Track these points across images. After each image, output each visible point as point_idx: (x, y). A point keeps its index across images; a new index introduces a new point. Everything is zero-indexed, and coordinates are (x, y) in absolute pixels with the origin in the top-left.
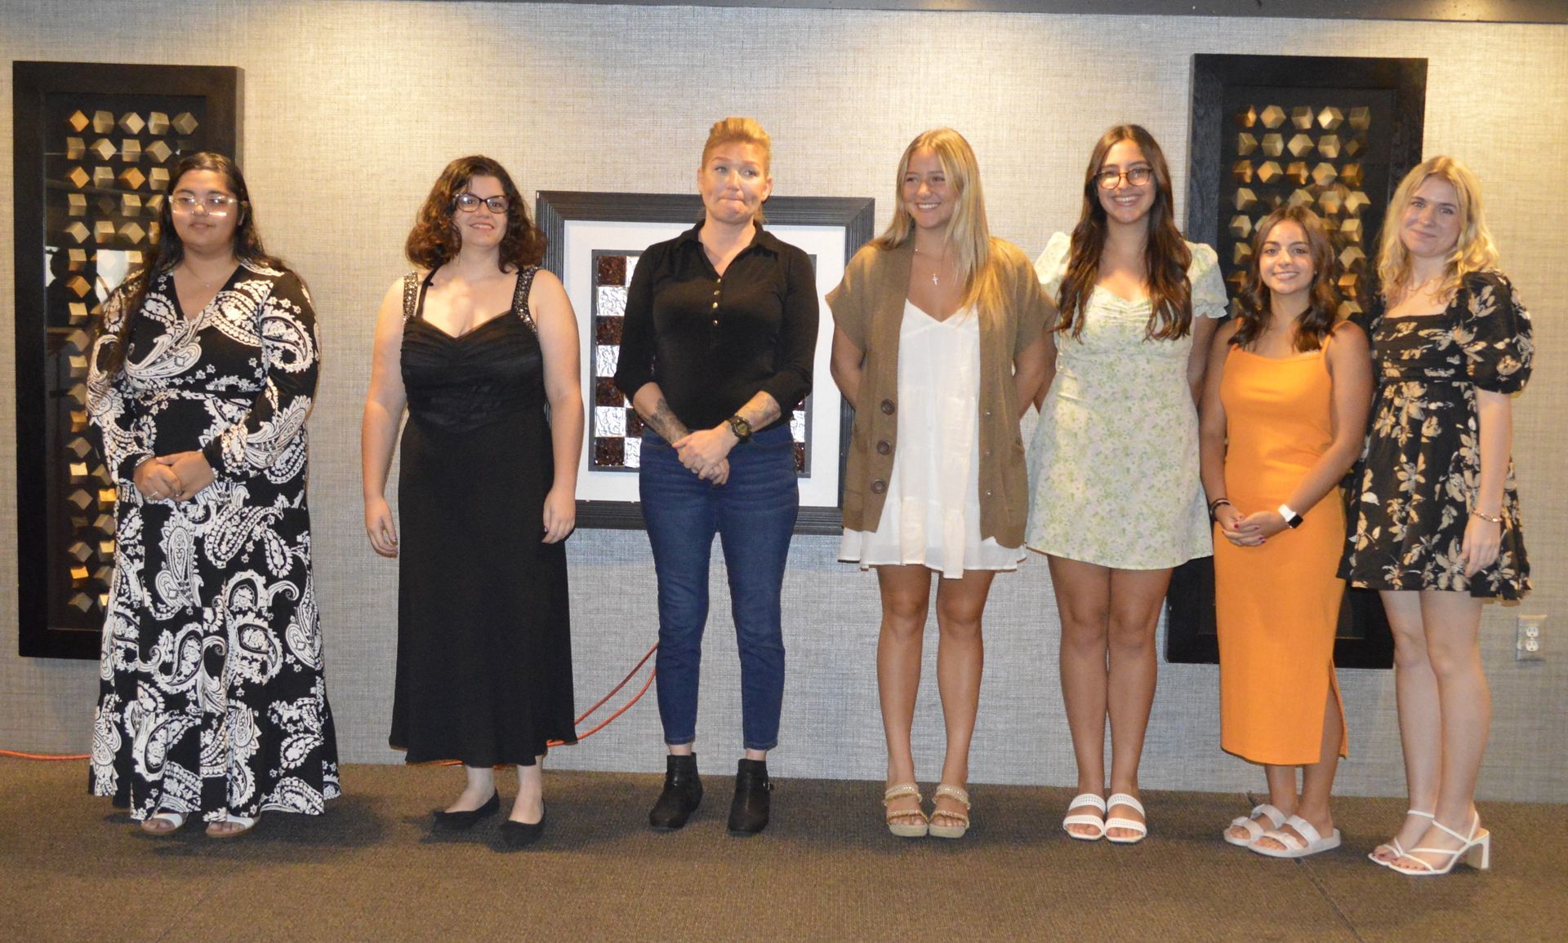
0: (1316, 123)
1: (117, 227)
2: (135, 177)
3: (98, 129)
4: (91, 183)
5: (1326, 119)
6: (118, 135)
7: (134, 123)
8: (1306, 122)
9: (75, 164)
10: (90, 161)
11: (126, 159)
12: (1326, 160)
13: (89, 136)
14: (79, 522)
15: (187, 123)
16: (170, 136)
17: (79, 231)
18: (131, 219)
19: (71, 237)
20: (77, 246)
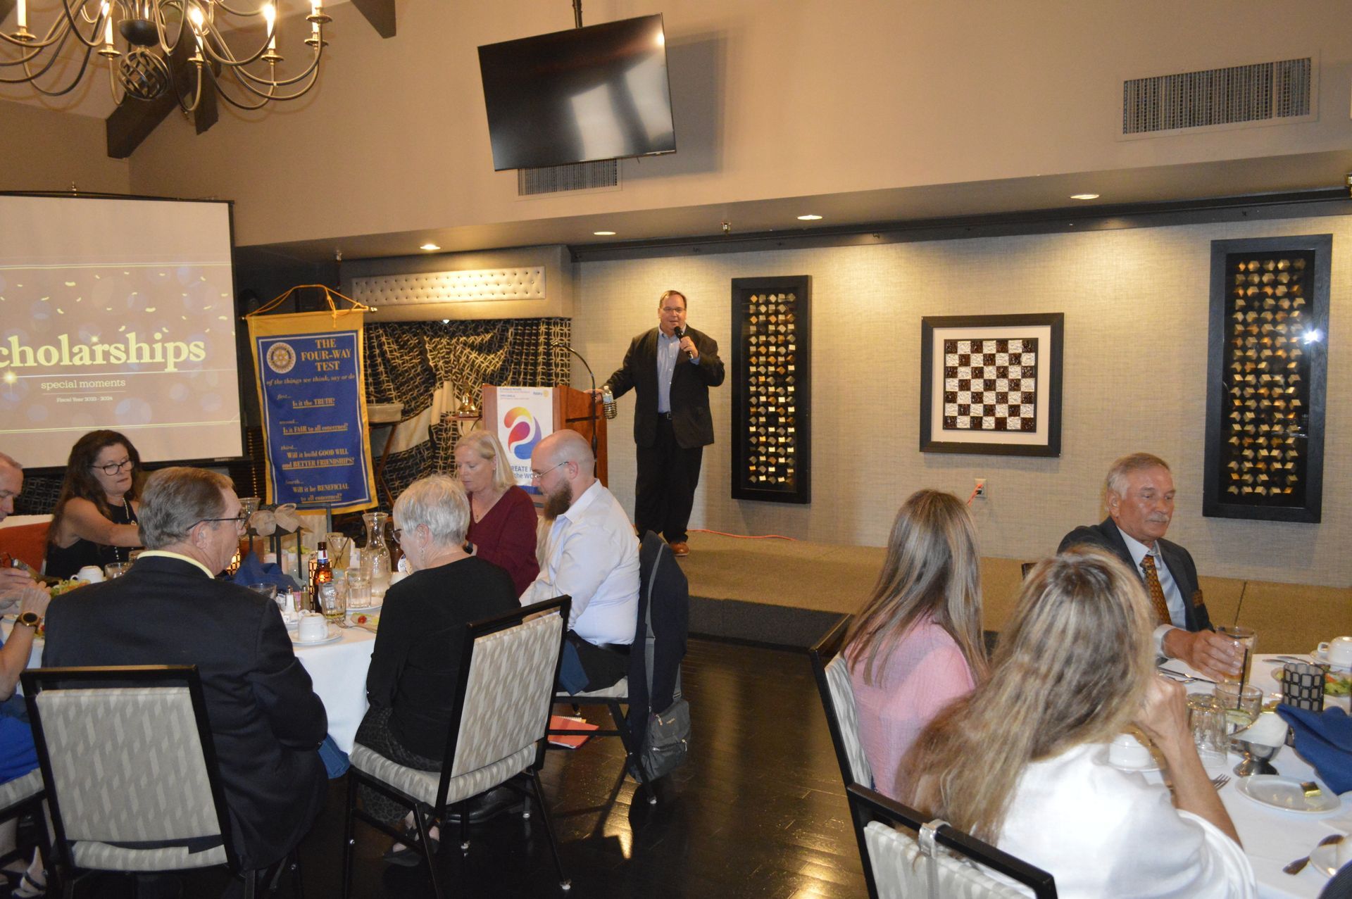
0: (1276, 267)
1: (767, 338)
2: (773, 319)
3: (760, 302)
4: (758, 322)
5: (1281, 265)
6: (767, 303)
7: (773, 298)
8: (1271, 266)
9: (752, 315)
10: (758, 314)
11: (770, 312)
12: (1282, 284)
13: (758, 304)
14: (753, 449)
15: (791, 297)
16: (785, 303)
17: (753, 340)
18: (772, 334)
19: (751, 342)
20: (753, 345)
